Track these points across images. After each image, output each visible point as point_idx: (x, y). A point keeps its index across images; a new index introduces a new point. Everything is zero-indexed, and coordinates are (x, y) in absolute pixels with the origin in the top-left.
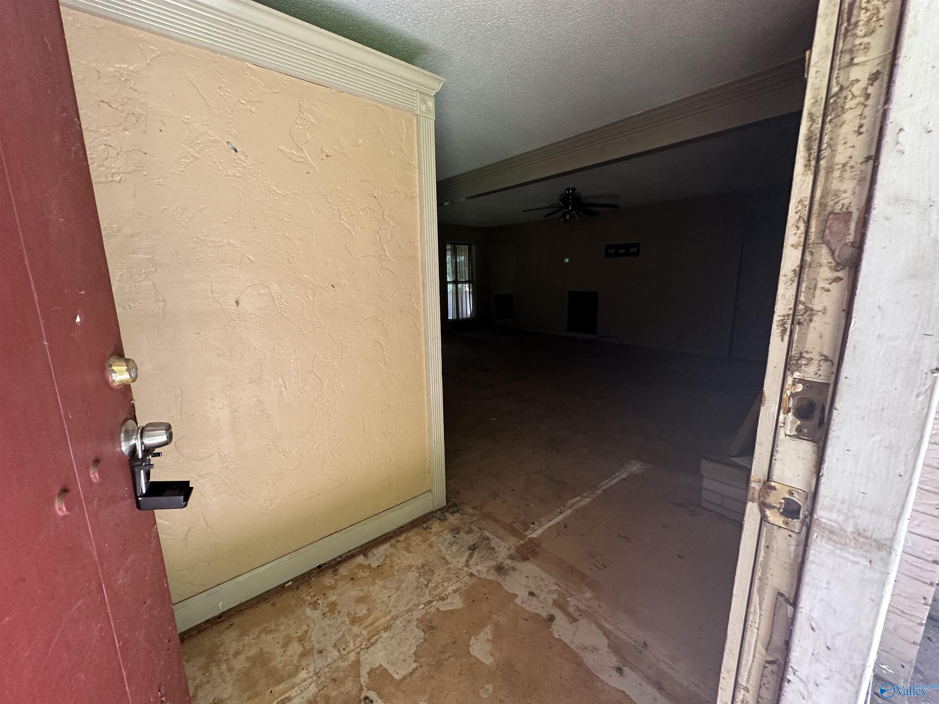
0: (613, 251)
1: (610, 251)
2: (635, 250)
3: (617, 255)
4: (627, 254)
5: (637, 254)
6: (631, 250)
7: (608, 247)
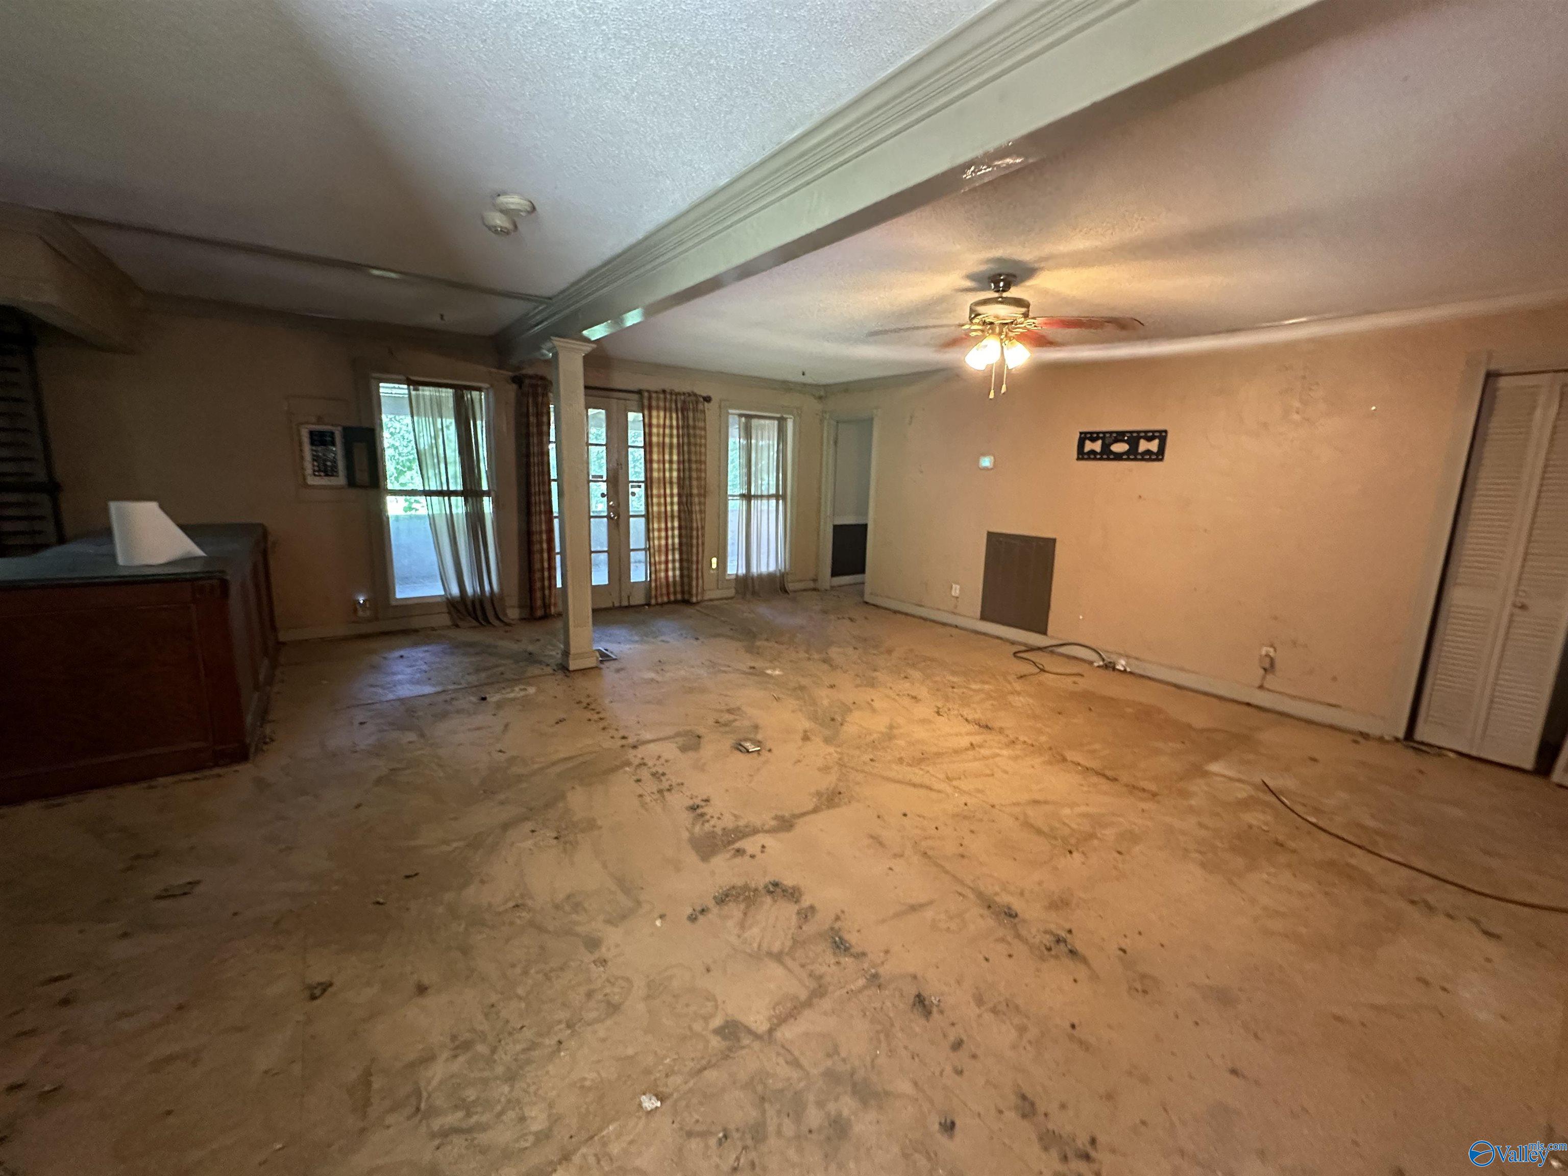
0: (1097, 446)
1: (1089, 446)
2: (1154, 446)
3: (1106, 454)
4: (1133, 455)
5: (1159, 455)
6: (1143, 446)
7: (1085, 437)
